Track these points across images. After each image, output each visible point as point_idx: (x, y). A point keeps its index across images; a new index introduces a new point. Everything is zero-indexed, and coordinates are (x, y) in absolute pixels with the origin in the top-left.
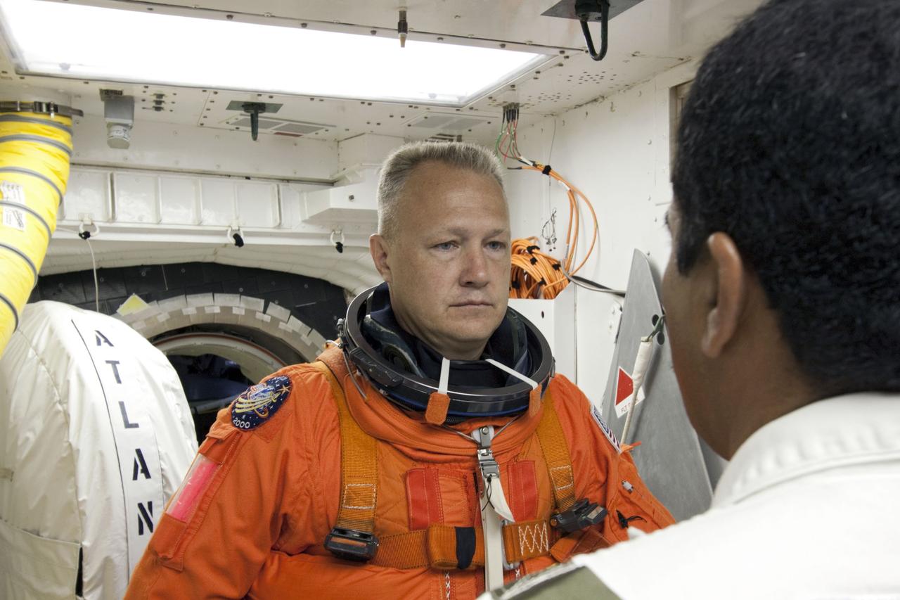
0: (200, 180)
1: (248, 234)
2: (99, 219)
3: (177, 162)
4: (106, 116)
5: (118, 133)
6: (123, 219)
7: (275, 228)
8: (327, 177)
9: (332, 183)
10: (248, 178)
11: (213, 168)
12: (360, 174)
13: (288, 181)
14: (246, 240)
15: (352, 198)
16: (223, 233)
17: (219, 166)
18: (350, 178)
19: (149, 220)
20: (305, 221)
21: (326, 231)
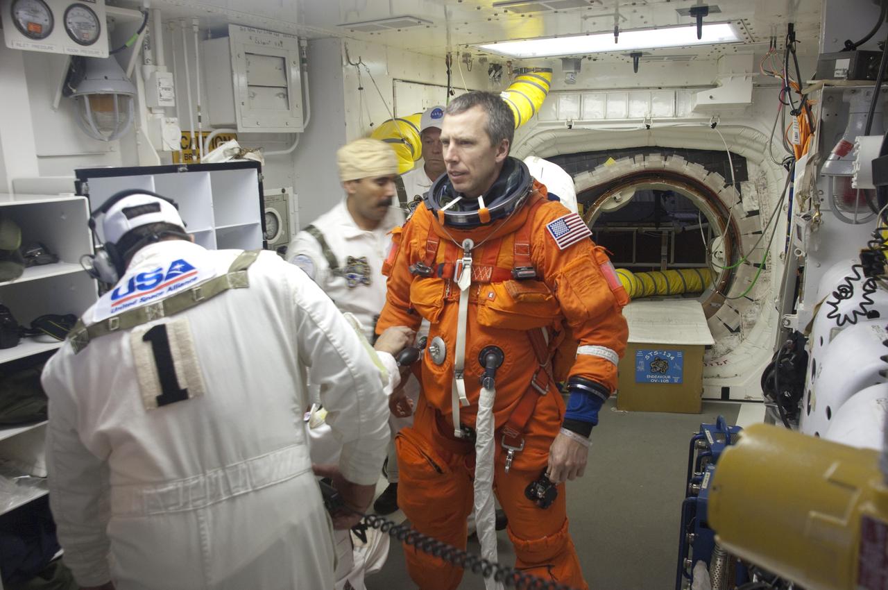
0: (627, 92)
1: (655, 121)
2: (575, 118)
3: (615, 85)
4: (563, 69)
5: (569, 77)
6: (587, 118)
7: (673, 117)
8: (709, 83)
9: (715, 86)
10: (660, 88)
11: (637, 86)
12: (722, 81)
13: (686, 87)
14: (653, 125)
15: (711, 97)
16: (641, 122)
17: (639, 84)
18: (719, 84)
19: (600, 118)
20: (693, 112)
21: (707, 117)
